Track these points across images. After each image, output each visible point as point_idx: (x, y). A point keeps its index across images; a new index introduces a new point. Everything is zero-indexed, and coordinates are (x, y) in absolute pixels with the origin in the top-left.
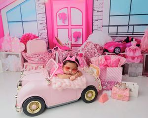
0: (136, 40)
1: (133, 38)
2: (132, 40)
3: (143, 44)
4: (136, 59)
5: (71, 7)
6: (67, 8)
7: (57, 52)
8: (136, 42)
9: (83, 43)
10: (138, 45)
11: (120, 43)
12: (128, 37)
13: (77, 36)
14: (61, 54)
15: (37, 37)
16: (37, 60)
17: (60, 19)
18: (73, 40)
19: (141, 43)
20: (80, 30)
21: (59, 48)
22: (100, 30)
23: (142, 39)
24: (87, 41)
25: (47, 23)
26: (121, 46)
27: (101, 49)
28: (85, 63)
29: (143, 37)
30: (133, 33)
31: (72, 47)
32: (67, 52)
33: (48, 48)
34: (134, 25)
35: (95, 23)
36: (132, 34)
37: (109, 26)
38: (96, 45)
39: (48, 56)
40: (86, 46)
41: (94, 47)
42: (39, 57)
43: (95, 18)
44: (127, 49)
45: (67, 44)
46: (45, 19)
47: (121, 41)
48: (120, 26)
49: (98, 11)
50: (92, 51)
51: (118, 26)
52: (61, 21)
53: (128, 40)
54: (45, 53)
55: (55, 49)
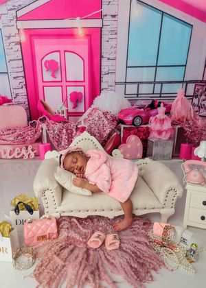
0: (165, 105)
1: (160, 103)
2: (159, 106)
3: (174, 111)
4: (164, 133)
5: (65, 51)
6: (59, 51)
7: (44, 126)
8: (165, 109)
9: (85, 111)
10: (168, 113)
11: (142, 110)
12: (153, 101)
13: (76, 98)
14: (50, 128)
15: (9, 101)
16: (11, 139)
17: (47, 71)
18: (70, 105)
19: (172, 110)
20: (80, 90)
21: (47, 119)
22: (112, 90)
23: (173, 103)
24: (93, 106)
25: (25, 77)
26: (143, 115)
27: (114, 119)
29: (175, 101)
30: (161, 94)
31: (68, 116)
32: (61, 124)
33: (30, 119)
34: (162, 83)
35: (105, 78)
36: (159, 95)
37: (126, 83)
38: (105, 114)
39: (29, 133)
40: (90, 115)
41: (103, 116)
42: (16, 134)
43: (104, 70)
44: (152, 119)
45: (60, 111)
46: (22, 69)
47: (143, 107)
48: (142, 83)
49: (108, 59)
50: (100, 122)
51: (139, 83)
52: (49, 73)
53: (153, 106)
54: (25, 127)
55: (41, 120)
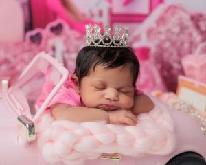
9: (151, 9)
21: (66, 27)
28: (159, 80)
33: (29, 26)
38: (196, 19)
40: (161, 20)
41: (189, 23)
45: (96, 11)
50: (184, 37)
54: (17, 44)
55: (53, 29)
